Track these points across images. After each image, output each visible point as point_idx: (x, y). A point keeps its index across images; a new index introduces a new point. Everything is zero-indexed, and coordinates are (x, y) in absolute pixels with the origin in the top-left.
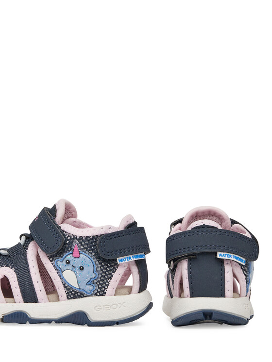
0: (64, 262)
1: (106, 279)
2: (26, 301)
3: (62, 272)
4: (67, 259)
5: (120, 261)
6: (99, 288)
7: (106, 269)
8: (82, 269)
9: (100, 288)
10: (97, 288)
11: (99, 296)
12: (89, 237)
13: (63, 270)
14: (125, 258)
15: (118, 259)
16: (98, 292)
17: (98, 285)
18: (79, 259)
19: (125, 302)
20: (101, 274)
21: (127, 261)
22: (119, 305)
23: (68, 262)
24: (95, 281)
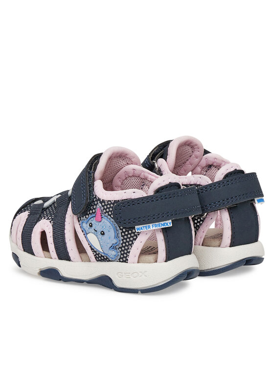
0: (88, 224)
1: (128, 246)
2: (60, 258)
3: (87, 234)
4: (90, 222)
5: (138, 229)
6: (121, 254)
7: (127, 235)
8: (103, 233)
9: (123, 254)
10: (120, 254)
11: (122, 262)
12: (110, 201)
13: (87, 232)
14: (144, 227)
15: (136, 227)
16: (120, 258)
17: (121, 252)
18: (100, 223)
19: (146, 272)
20: (123, 240)
21: (145, 230)
22: (140, 274)
23: (91, 226)
24: (117, 247)
